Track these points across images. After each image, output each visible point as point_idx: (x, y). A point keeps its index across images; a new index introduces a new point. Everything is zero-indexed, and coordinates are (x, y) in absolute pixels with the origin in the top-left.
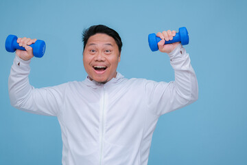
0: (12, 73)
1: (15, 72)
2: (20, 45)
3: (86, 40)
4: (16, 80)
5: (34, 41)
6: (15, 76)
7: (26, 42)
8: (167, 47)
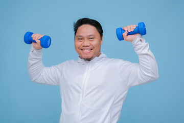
0: (29, 58)
1: (31, 57)
2: (33, 39)
3: (76, 30)
4: (32, 62)
5: (42, 36)
6: (31, 59)
7: (37, 37)
8: (130, 37)
